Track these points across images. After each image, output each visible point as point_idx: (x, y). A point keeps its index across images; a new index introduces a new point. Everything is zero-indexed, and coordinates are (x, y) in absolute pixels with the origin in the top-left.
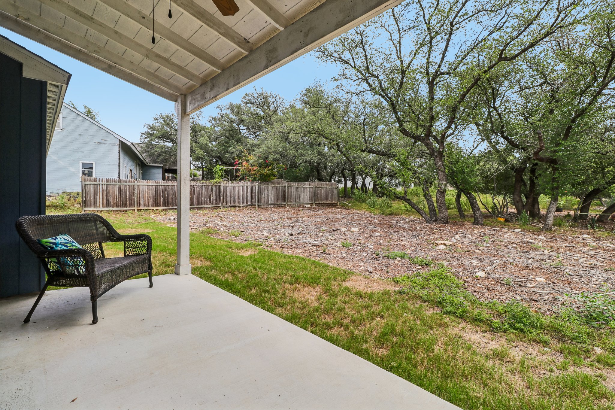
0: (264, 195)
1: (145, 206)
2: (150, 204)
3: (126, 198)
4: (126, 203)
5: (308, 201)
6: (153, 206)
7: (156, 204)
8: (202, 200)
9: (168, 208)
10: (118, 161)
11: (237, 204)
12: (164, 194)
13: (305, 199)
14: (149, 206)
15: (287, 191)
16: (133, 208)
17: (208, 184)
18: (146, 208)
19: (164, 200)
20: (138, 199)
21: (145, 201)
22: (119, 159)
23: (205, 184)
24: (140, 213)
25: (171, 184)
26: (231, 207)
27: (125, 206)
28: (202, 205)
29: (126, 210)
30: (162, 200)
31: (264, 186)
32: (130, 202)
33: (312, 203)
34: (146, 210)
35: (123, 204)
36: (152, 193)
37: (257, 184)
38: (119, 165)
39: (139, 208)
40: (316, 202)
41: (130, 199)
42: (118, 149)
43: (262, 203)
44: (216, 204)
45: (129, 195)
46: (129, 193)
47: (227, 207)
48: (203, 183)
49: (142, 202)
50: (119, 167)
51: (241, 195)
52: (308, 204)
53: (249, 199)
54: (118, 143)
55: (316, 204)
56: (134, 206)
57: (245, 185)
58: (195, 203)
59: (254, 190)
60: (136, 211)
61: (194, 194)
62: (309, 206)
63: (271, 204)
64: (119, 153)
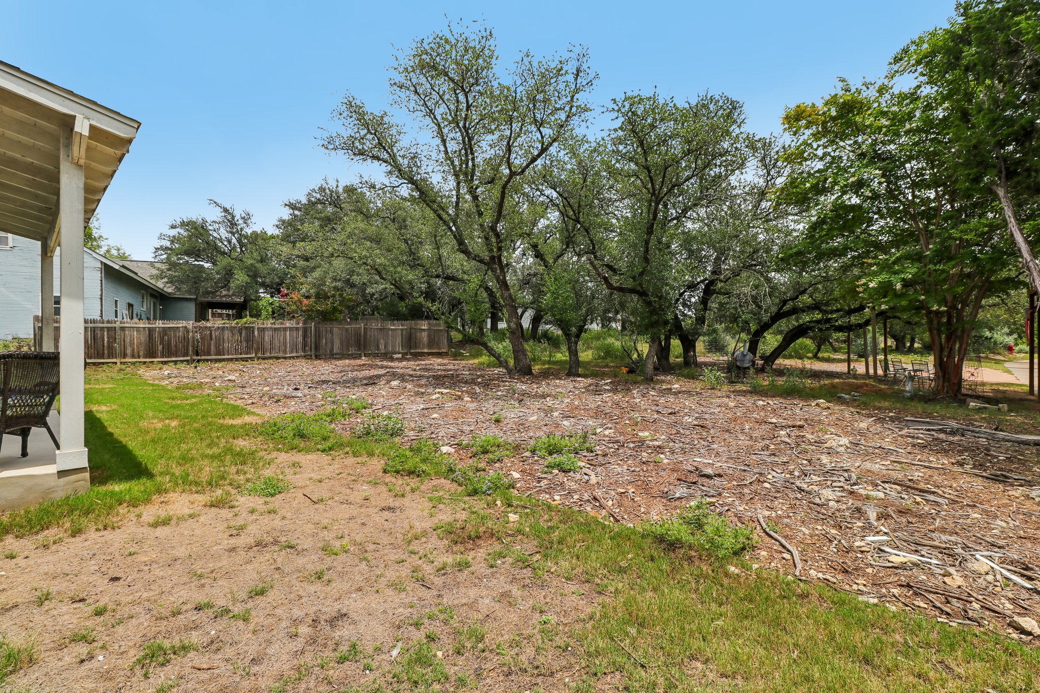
0: (326, 340)
1: (133, 356)
2: (141, 353)
3: (103, 346)
4: (103, 353)
5: (399, 348)
6: (145, 357)
7: (151, 353)
8: (223, 347)
9: (169, 359)
10: (100, 293)
11: (281, 355)
12: (162, 340)
13: (394, 346)
14: (139, 357)
15: (362, 333)
16: (114, 360)
17: (233, 325)
18: (135, 360)
19: (163, 348)
20: (122, 347)
21: (133, 349)
22: (102, 290)
23: (228, 325)
24: (123, 367)
25: (174, 326)
26: (270, 358)
27: (102, 357)
28: (224, 355)
29: (103, 363)
30: (160, 348)
31: (324, 327)
32: (109, 351)
33: (406, 351)
34: (134, 363)
35: (98, 354)
36: (143, 338)
37: (313, 324)
38: (101, 299)
39: (123, 360)
40: (412, 351)
41: (109, 347)
42: (100, 275)
43: (322, 351)
44: (246, 354)
45: (108, 342)
46: (108, 338)
47: (264, 359)
48: (224, 324)
49: (129, 351)
50: (102, 302)
51: (288, 341)
52: (399, 353)
53: (300, 346)
54: (100, 266)
55: (411, 354)
56: (116, 358)
57: (295, 325)
58: (212, 353)
59: (309, 333)
60: (118, 364)
61: (211, 339)
62: (400, 356)
63: (336, 354)
64: (101, 281)
